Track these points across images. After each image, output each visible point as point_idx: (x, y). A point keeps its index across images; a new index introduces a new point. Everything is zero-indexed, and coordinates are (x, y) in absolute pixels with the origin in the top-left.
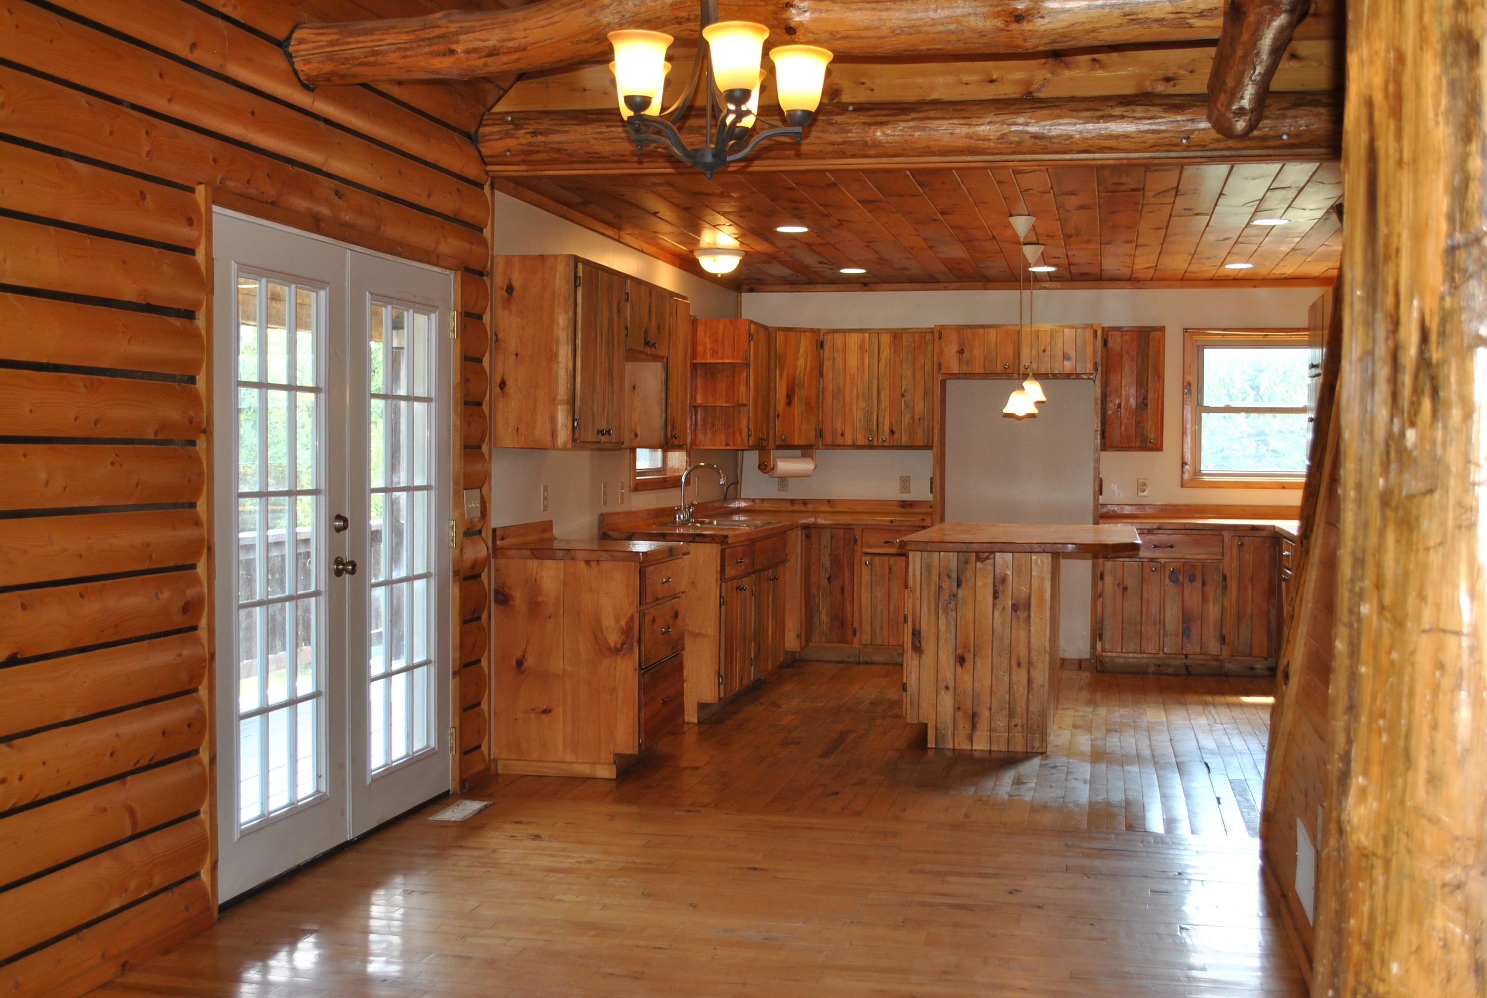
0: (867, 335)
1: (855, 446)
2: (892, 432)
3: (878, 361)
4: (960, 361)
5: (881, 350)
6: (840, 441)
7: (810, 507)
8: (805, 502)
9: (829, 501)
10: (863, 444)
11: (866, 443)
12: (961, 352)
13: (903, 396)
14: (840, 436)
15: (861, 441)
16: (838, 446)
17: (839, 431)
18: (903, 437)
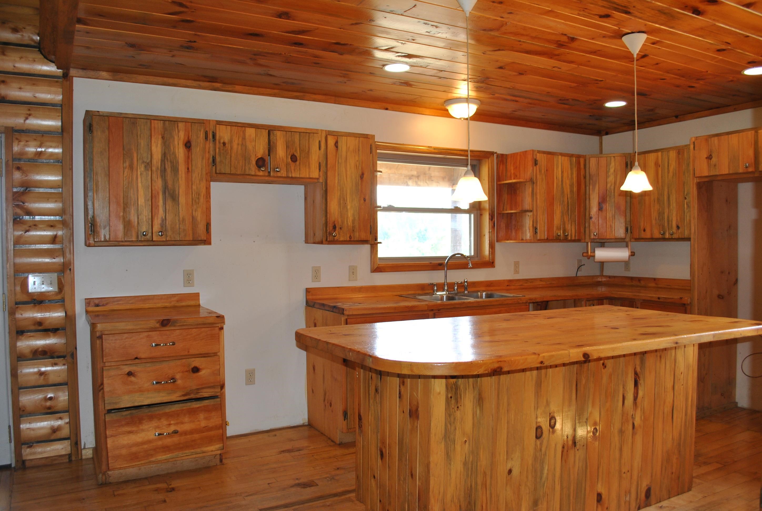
0: (660, 154)
1: (653, 239)
2: (678, 227)
3: (668, 173)
4: (709, 165)
5: (670, 165)
6: (643, 235)
7: (643, 283)
8: (639, 279)
9: (655, 279)
10: (658, 237)
11: (661, 236)
12: (709, 158)
13: (685, 198)
14: (643, 232)
15: (657, 235)
16: (643, 239)
17: (642, 228)
18: (686, 231)
